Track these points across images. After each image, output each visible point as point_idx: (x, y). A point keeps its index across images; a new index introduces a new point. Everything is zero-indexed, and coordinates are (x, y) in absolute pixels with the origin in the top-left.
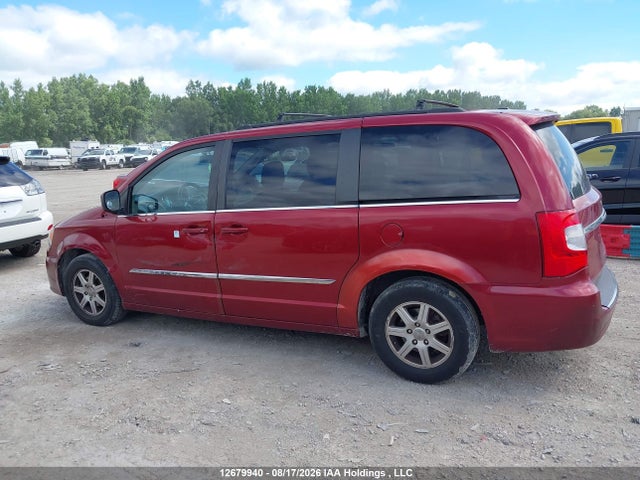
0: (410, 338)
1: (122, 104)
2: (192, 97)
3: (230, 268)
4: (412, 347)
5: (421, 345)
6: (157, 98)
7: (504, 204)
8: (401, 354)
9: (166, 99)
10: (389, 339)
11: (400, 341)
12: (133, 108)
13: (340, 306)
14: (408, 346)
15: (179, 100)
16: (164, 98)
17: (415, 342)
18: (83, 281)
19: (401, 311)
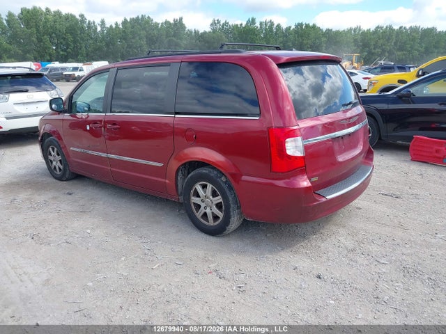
0: (203, 205)
1: (167, 36)
2: (214, 31)
3: (113, 151)
4: (204, 211)
5: (208, 211)
6: (191, 32)
7: (251, 121)
8: (199, 215)
9: (196, 32)
10: (192, 205)
11: (198, 207)
12: (173, 38)
13: (167, 181)
14: (202, 210)
15: (205, 33)
16: (195, 32)
17: (205, 208)
18: (53, 153)
19: (198, 187)
